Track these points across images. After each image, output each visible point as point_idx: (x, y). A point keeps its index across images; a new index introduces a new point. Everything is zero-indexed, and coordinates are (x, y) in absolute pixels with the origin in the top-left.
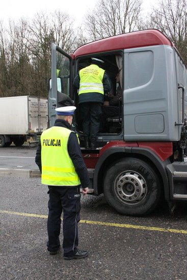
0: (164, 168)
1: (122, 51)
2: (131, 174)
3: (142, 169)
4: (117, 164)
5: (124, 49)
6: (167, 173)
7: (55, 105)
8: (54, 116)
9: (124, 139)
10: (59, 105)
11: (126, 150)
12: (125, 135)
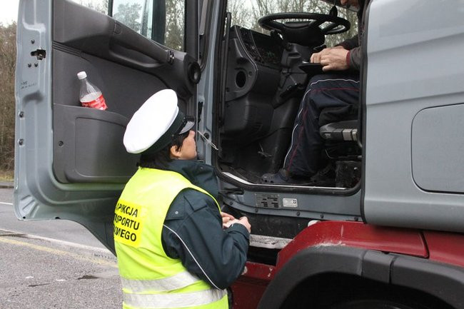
7: (40, 53)
8: (36, 97)
9: (362, 215)
10: (62, 55)
11: (367, 264)
12: (367, 199)
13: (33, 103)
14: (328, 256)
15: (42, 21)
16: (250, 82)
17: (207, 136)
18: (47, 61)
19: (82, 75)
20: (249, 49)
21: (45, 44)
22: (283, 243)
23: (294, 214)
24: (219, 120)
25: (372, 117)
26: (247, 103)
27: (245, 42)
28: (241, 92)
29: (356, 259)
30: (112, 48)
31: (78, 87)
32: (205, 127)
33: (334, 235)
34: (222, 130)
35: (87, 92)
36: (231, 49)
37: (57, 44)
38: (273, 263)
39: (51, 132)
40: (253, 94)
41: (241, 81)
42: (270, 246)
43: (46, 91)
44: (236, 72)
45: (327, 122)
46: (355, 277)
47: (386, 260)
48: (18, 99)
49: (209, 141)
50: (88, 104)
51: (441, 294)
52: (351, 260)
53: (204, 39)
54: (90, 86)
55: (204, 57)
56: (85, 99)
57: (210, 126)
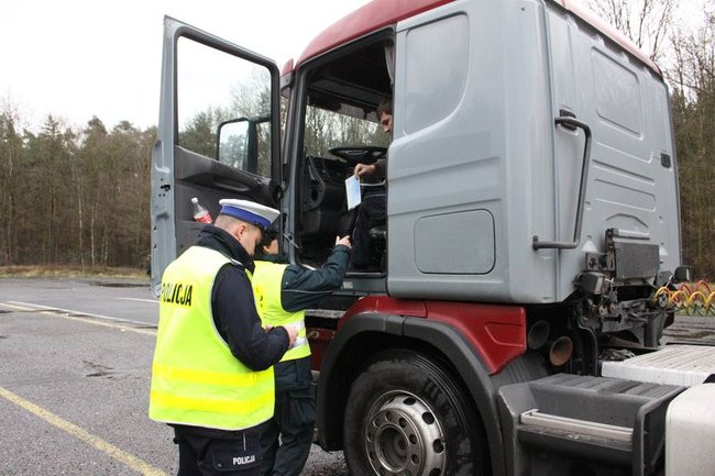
0: (491, 396)
1: (390, 29)
2: (406, 402)
3: (431, 389)
4: (373, 368)
5: (395, 22)
6: (499, 415)
7: (167, 187)
8: (164, 216)
9: (387, 292)
10: (181, 187)
11: (389, 324)
12: (390, 279)
13: (162, 220)
14: (367, 320)
15: (167, 165)
16: (321, 197)
17: (291, 238)
18: (171, 192)
19: (195, 200)
20: (321, 173)
21: (170, 181)
22: (341, 314)
23: (351, 294)
24: (299, 226)
25: (391, 223)
26: (319, 212)
27: (317, 167)
28: (314, 204)
29: (382, 320)
30: (215, 180)
31: (192, 209)
32: (289, 232)
33: (372, 307)
34: (301, 233)
35: (198, 211)
36: (307, 172)
37: (178, 181)
38: (335, 329)
39: (174, 239)
40: (323, 206)
41: (315, 196)
42: (332, 316)
43: (171, 213)
44: (311, 190)
45: (373, 227)
46: (382, 332)
47: (400, 320)
48: (153, 218)
49: (292, 242)
50: (199, 220)
51: (430, 340)
52: (379, 321)
53: (287, 167)
54: (200, 208)
55: (287, 180)
56: (197, 216)
57: (292, 230)
